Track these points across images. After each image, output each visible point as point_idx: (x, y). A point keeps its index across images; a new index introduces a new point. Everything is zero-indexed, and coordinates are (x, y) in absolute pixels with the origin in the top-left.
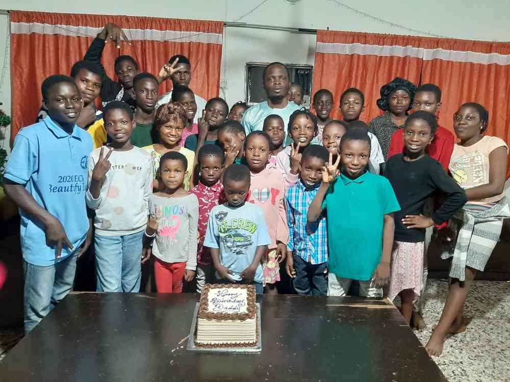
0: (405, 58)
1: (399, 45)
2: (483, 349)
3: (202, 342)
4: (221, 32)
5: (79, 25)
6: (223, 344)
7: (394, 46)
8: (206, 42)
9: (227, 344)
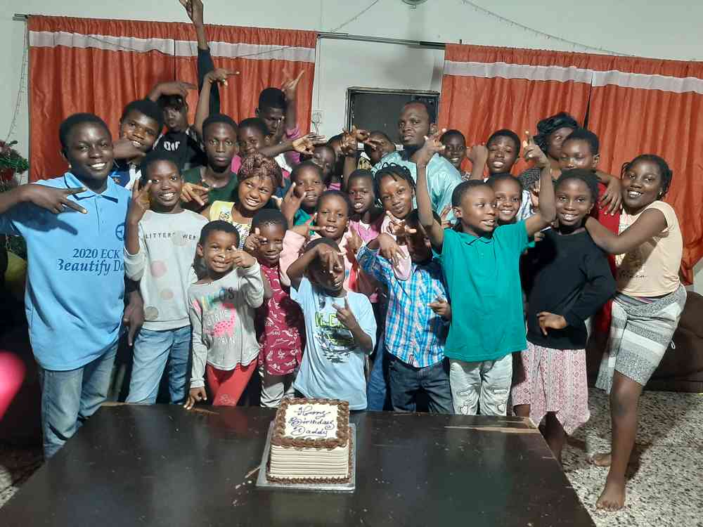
0: (567, 84)
1: (559, 65)
2: (661, 488)
3: (277, 476)
4: (313, 46)
5: (120, 35)
6: (304, 479)
7: (551, 67)
8: (292, 59)
9: (310, 479)
